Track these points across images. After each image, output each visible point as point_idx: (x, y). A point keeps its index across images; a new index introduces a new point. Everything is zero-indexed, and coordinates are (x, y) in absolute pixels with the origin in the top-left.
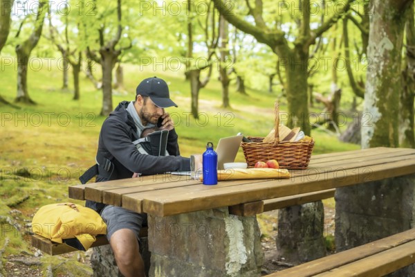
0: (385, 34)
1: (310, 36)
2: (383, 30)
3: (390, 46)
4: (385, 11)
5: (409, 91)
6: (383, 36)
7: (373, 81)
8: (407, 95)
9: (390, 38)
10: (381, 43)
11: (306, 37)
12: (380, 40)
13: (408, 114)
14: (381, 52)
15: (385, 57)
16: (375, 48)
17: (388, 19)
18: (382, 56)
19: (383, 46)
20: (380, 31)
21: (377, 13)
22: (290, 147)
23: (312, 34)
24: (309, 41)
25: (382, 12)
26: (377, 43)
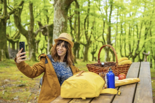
0: (62, 15)
1: (7, 15)
2: (61, 13)
3: (64, 20)
6: (61, 16)
7: (58, 34)
9: (64, 17)
10: (60, 19)
11: (6, 16)
12: (60, 17)
16: (58, 21)
17: (63, 9)
19: (61, 20)
20: (60, 14)
21: (58, 7)
23: (8, 15)
24: (7, 18)
25: (61, 6)
26: (59, 19)
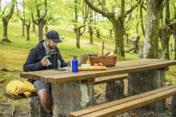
0: (153, 13)
2: (152, 11)
3: (154, 18)
4: (152, 4)
5: (167, 37)
6: (152, 14)
7: (148, 33)
8: (166, 38)
9: (155, 15)
10: (151, 17)
12: (151, 16)
13: (167, 46)
14: (151, 21)
15: (153, 23)
16: (148, 19)
17: (154, 7)
18: (151, 22)
19: (152, 18)
20: (150, 12)
21: (149, 5)
22: (108, 58)
23: (125, 13)
24: (124, 16)
25: (151, 5)
26: (150, 17)
